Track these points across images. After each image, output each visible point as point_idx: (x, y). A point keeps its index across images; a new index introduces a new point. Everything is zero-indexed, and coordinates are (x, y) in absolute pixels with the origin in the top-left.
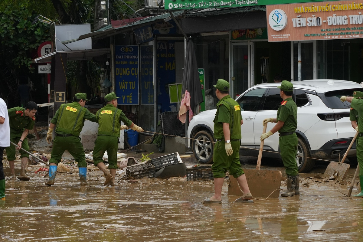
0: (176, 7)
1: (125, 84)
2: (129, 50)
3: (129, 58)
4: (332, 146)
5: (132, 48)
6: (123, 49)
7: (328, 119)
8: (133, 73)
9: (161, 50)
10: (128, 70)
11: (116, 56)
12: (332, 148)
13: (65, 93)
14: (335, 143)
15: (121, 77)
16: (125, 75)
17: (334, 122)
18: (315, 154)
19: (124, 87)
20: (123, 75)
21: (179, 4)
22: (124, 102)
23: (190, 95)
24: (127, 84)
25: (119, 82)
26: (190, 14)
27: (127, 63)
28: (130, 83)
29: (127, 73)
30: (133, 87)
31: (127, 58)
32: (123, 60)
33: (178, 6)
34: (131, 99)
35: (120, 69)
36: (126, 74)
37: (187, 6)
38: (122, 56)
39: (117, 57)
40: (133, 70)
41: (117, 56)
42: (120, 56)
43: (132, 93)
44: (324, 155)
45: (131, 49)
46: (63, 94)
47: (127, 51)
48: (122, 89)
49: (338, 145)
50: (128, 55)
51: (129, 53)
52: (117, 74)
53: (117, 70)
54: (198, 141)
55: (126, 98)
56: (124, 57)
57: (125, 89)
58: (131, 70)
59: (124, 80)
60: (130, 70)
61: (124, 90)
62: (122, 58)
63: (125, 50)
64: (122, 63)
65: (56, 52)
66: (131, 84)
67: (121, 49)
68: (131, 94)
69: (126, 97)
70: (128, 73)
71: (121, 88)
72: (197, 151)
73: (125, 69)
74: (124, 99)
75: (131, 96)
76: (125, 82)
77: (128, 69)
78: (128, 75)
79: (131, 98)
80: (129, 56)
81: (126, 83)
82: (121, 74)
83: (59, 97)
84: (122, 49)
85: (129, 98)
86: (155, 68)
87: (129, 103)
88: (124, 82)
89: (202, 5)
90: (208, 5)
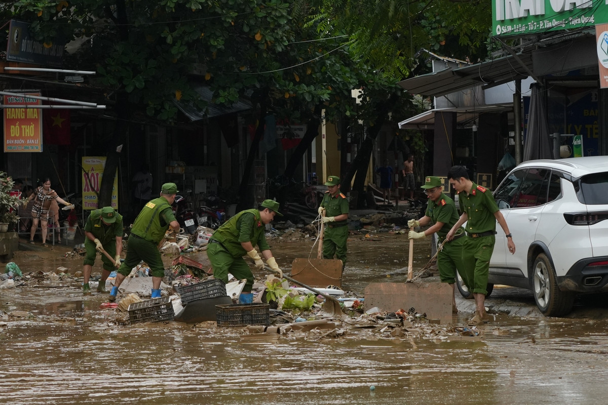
0: (505, 31)
4: (582, 270)
7: (578, 223)
11: (525, 116)
12: (582, 272)
14: (588, 265)
17: (586, 227)
18: (562, 283)
21: (508, 27)
33: (507, 30)
37: (516, 29)
44: (573, 284)
49: (593, 269)
65: (435, 110)
89: (532, 27)
90: (539, 27)
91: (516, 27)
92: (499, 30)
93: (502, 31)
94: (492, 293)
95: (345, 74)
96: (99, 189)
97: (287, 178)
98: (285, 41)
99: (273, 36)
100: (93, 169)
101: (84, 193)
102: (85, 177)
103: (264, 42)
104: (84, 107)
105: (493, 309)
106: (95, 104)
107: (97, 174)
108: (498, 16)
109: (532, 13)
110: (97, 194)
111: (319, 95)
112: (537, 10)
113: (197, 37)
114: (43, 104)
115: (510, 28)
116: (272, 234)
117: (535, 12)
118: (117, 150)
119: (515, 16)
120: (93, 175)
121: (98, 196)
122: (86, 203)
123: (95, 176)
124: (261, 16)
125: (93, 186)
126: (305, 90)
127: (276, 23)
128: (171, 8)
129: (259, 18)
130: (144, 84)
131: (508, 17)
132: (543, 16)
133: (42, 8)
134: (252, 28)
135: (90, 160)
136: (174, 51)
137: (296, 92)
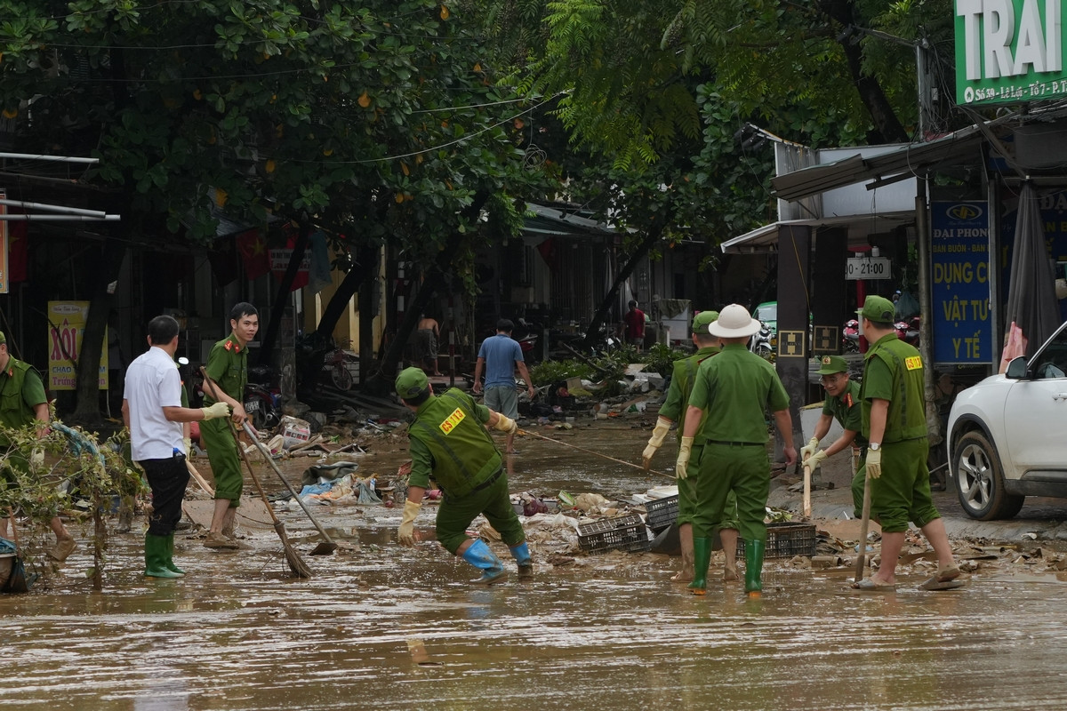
0: (981, 96)
1: (960, 307)
2: (969, 212)
3: (970, 236)
5: (978, 208)
6: (954, 211)
8: (982, 277)
9: (1061, 212)
10: (967, 269)
11: (933, 232)
13: (803, 332)
15: (948, 287)
16: (960, 281)
19: (957, 315)
20: (955, 281)
21: (988, 90)
22: (957, 357)
23: (1024, 335)
24: (966, 306)
25: (944, 302)
26: (1031, 114)
27: (964, 248)
28: (974, 303)
29: (964, 276)
30: (983, 314)
31: (965, 236)
32: (954, 241)
33: (986, 94)
34: (976, 348)
35: (945, 264)
36: (962, 279)
37: (1004, 94)
38: (952, 230)
39: (936, 234)
40: (982, 268)
41: (936, 231)
42: (945, 231)
43: (979, 332)
45: (977, 212)
46: (798, 337)
47: (965, 217)
48: (953, 319)
50: (968, 227)
51: (970, 223)
52: (938, 281)
53: (938, 269)
54: (965, 461)
55: (963, 345)
56: (955, 233)
57: (959, 319)
58: (976, 267)
59: (956, 297)
60: (974, 269)
61: (958, 322)
62: (952, 236)
63: (958, 213)
64: (951, 248)
65: (780, 222)
66: (978, 306)
67: (948, 213)
68: (976, 335)
69: (963, 341)
70: (968, 277)
71: (948, 319)
72: (964, 486)
73: (960, 264)
74: (957, 347)
75: (977, 340)
76: (959, 303)
77: (968, 265)
78: (968, 281)
79: (977, 344)
80: (970, 230)
81: (964, 303)
82: (948, 281)
83: (789, 343)
84: (951, 213)
85: (971, 344)
86: (994, 261)
87: (972, 359)
88: (956, 303)
89: (1036, 90)
90: (1051, 90)
91: (1005, 90)
92: (969, 95)
93: (975, 96)
94: (1022, 510)
95: (489, 163)
96: (78, 356)
97: (324, 338)
98: (407, 108)
99: (388, 100)
100: (66, 323)
101: (51, 363)
102: (54, 336)
103: (373, 109)
104: (84, 218)
105: (1044, 535)
106: (104, 213)
107: (74, 331)
108: (971, 73)
109: (1038, 68)
110: (74, 364)
111: (454, 197)
112: (1048, 64)
113: (265, 101)
114: (9, 213)
115: (991, 92)
116: (368, 429)
117: (1045, 66)
118: (109, 291)
119: (1005, 73)
120: (66, 332)
121: (75, 367)
122: (55, 378)
123: (70, 333)
124: (370, 67)
125: (67, 350)
126: (431, 189)
127: (393, 79)
128: (232, 53)
129: (365, 69)
130: (167, 178)
131: (990, 74)
132: (1057, 73)
133: (18, 53)
134: (353, 86)
135: (62, 307)
136: (225, 124)
137: (416, 193)
